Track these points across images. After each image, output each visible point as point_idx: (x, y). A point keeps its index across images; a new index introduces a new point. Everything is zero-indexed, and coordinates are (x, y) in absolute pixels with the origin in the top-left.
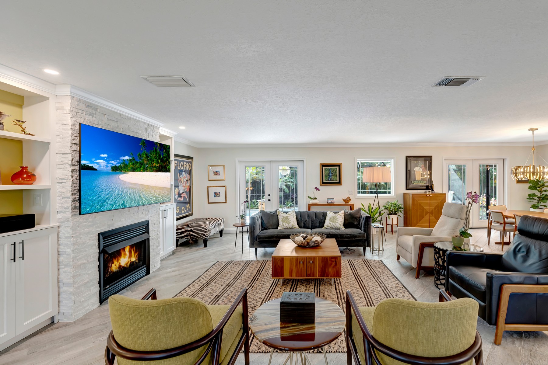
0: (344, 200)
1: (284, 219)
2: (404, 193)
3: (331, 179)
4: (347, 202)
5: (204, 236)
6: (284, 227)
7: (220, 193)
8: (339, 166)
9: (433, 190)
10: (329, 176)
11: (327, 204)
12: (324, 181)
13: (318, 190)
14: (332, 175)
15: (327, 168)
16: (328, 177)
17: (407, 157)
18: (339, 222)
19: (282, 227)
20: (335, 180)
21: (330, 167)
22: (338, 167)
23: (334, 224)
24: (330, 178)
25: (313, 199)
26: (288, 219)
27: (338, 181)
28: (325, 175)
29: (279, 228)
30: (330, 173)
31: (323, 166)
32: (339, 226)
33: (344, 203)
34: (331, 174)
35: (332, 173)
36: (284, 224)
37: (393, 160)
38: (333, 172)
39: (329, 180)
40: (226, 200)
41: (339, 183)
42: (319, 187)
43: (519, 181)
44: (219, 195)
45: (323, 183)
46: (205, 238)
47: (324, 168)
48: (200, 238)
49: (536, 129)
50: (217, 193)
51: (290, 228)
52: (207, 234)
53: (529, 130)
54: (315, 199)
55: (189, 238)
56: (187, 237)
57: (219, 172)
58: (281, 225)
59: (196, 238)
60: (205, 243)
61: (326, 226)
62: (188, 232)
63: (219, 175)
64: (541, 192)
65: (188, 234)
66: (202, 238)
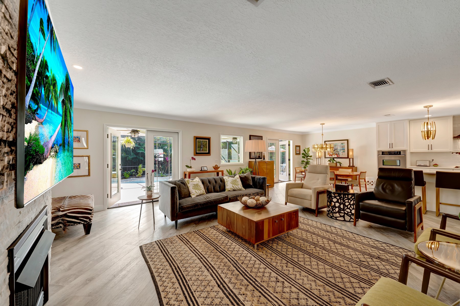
1: (195, 187)
2: (249, 161)
5: (88, 220)
6: (198, 195)
7: (79, 164)
8: (209, 139)
9: (264, 159)
10: (201, 147)
11: (202, 171)
12: (197, 152)
13: (195, 159)
14: (203, 147)
15: (199, 141)
16: (200, 148)
17: (250, 136)
19: (196, 194)
20: (205, 151)
21: (201, 140)
22: (208, 141)
23: (237, 187)
24: (201, 149)
26: (199, 186)
27: (208, 152)
28: (198, 147)
29: (192, 196)
31: (197, 138)
32: (239, 187)
33: (214, 170)
34: (202, 146)
35: (203, 145)
36: (197, 192)
37: (243, 137)
38: (204, 144)
39: (201, 151)
40: (89, 172)
41: (209, 153)
42: (194, 157)
44: (78, 167)
45: (197, 154)
46: (89, 221)
47: (197, 140)
48: (80, 224)
49: (324, 124)
50: (75, 165)
51: (201, 195)
52: (91, 217)
53: (321, 124)
54: (191, 167)
55: (61, 227)
56: (57, 226)
57: (79, 139)
58: (193, 193)
59: (72, 224)
60: (88, 229)
61: (229, 189)
62: (61, 219)
63: (80, 142)
64: (307, 159)
65: (61, 221)
66: (83, 222)
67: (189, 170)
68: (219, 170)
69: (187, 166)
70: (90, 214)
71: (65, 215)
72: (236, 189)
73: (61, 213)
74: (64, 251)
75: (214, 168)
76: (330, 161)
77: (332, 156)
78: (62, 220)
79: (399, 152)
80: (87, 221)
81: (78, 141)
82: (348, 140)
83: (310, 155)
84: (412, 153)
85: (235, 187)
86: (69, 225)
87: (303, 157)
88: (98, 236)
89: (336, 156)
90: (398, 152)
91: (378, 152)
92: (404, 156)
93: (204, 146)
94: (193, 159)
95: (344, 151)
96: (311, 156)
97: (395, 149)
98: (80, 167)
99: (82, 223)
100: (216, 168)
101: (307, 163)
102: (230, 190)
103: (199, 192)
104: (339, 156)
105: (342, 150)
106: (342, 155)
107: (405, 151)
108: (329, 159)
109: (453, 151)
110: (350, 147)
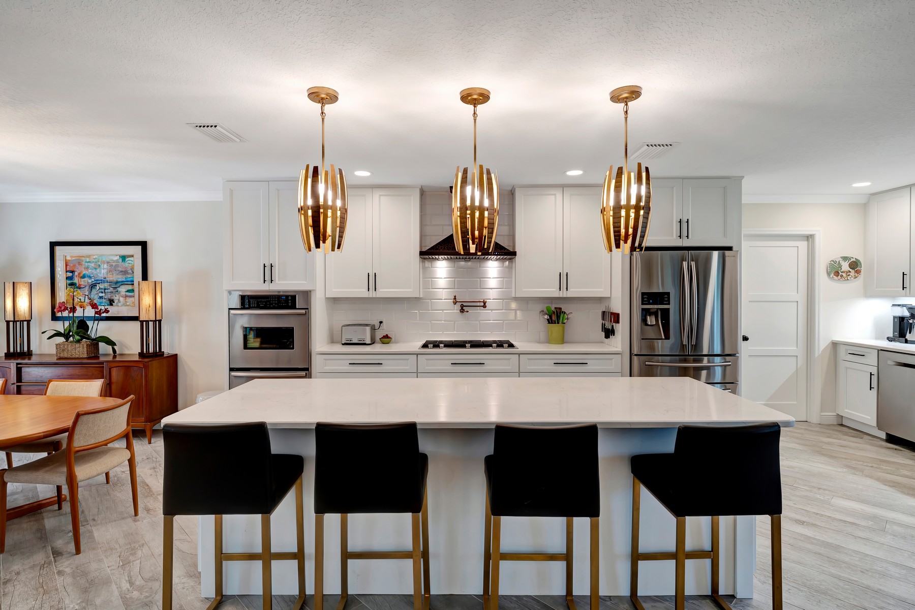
76: (67, 337)
77: (73, 310)
79: (292, 296)
82: (143, 243)
84: (334, 301)
89: (90, 312)
90: (287, 296)
91: (230, 295)
92: (304, 311)
95: (130, 287)
97: (282, 285)
104: (107, 311)
105: (123, 283)
106: (125, 305)
107: (307, 294)
108: (60, 327)
109: (421, 296)
110: (153, 274)
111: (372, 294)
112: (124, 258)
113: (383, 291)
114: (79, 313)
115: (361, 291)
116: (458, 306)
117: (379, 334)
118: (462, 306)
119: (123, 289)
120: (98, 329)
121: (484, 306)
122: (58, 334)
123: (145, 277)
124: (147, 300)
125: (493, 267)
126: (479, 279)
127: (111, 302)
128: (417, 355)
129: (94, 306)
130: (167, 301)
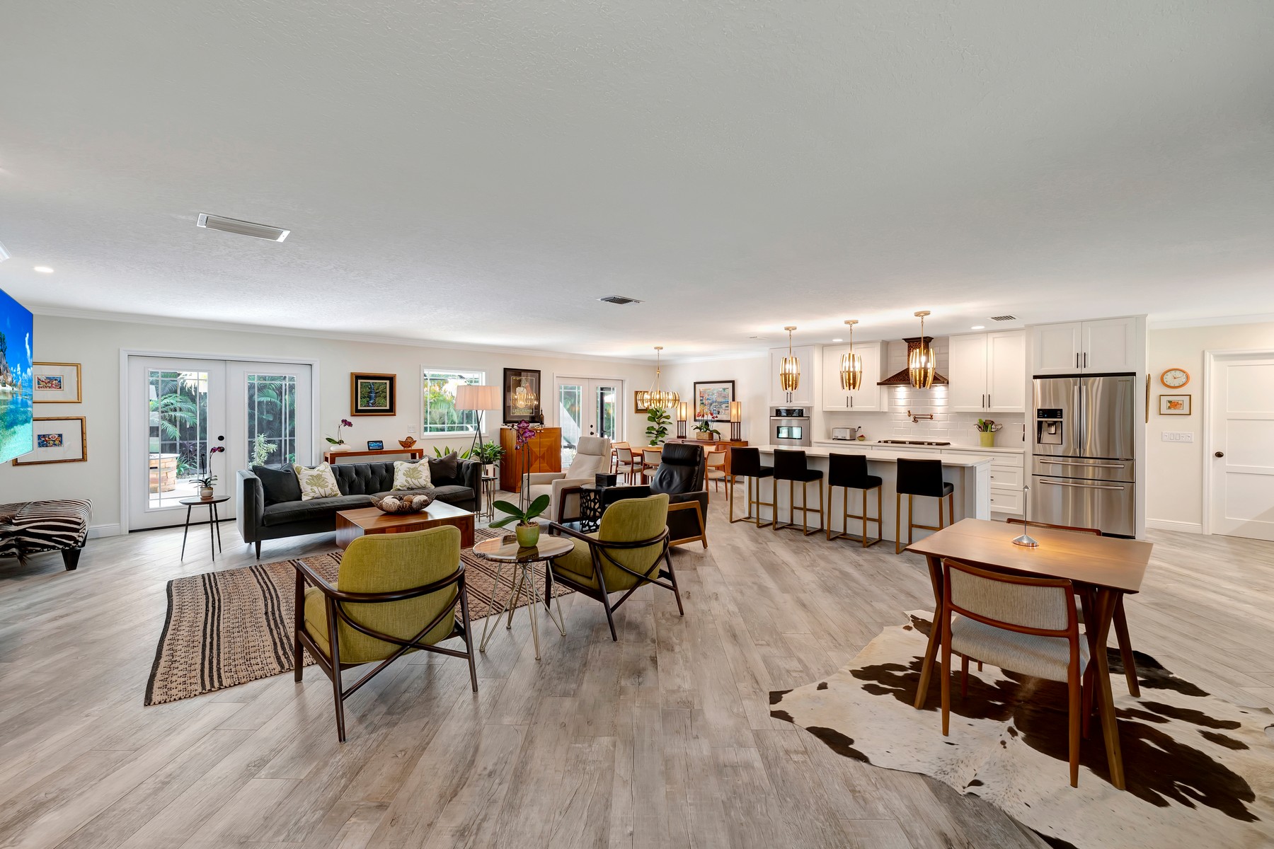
0: (401, 443)
1: (313, 480)
2: (500, 429)
3: (373, 404)
4: (410, 447)
5: (72, 543)
6: (316, 496)
7: (60, 436)
8: (391, 379)
9: (542, 423)
10: (370, 398)
11: (368, 450)
12: (359, 408)
13: (350, 424)
14: (376, 397)
15: (365, 383)
16: (368, 399)
17: (505, 370)
18: (424, 477)
19: (312, 495)
20: (381, 406)
21: (371, 381)
22: (388, 382)
23: (416, 482)
24: (371, 402)
25: (338, 443)
26: (321, 480)
27: (388, 408)
28: (361, 397)
29: (304, 498)
30: (371, 392)
31: (358, 377)
32: (425, 483)
33: (402, 448)
34: (373, 395)
35: (376, 393)
36: (316, 490)
37: (484, 373)
38: (378, 391)
39: (369, 406)
40: (84, 453)
41: (391, 411)
42: (349, 419)
43: (638, 411)
44: (57, 442)
45: (357, 412)
46: (75, 545)
47: (359, 381)
48: (54, 549)
49: (662, 348)
50: (50, 437)
51: (326, 497)
52: (79, 536)
53: (656, 348)
54: (341, 442)
55: (14, 553)
56: (6, 552)
57: (60, 381)
58: (306, 491)
59: (39, 549)
60: (72, 559)
61: (399, 487)
62: (14, 538)
63: (60, 388)
64: (659, 424)
65: (14, 542)
66: (61, 547)
67: (335, 448)
68: (414, 447)
69: (329, 440)
70: (77, 531)
71: (24, 532)
72: (415, 487)
73: (13, 528)
74: (20, 590)
75: (401, 444)
76: (701, 430)
77: (703, 416)
78: (16, 540)
79: (801, 410)
80: (70, 545)
81: (56, 385)
82: (733, 382)
83: (664, 415)
84: (830, 414)
85: (411, 483)
86: (31, 552)
87: (650, 419)
88: (93, 571)
89: (710, 417)
90: (799, 410)
91: (771, 408)
92: (808, 420)
93: (377, 395)
94: (346, 423)
95: (727, 405)
96: (667, 417)
97: (796, 404)
98: (61, 442)
99: (59, 549)
100: (407, 443)
101: (662, 432)
102: (401, 488)
103: (319, 491)
104: (717, 417)
105: (724, 403)
106: (724, 414)
107: (809, 409)
108: (698, 424)
109: (886, 410)
110: (737, 399)
111: (850, 409)
112: (724, 389)
113: (856, 408)
114: (705, 418)
115: (843, 408)
116: (912, 419)
117: (858, 434)
118: (915, 418)
119: (724, 406)
120: (713, 426)
121: (931, 418)
122: (697, 428)
123: (734, 400)
124: (734, 412)
125: (939, 390)
126: (929, 399)
127: (719, 413)
128: (872, 446)
129: (712, 414)
130: (744, 412)
